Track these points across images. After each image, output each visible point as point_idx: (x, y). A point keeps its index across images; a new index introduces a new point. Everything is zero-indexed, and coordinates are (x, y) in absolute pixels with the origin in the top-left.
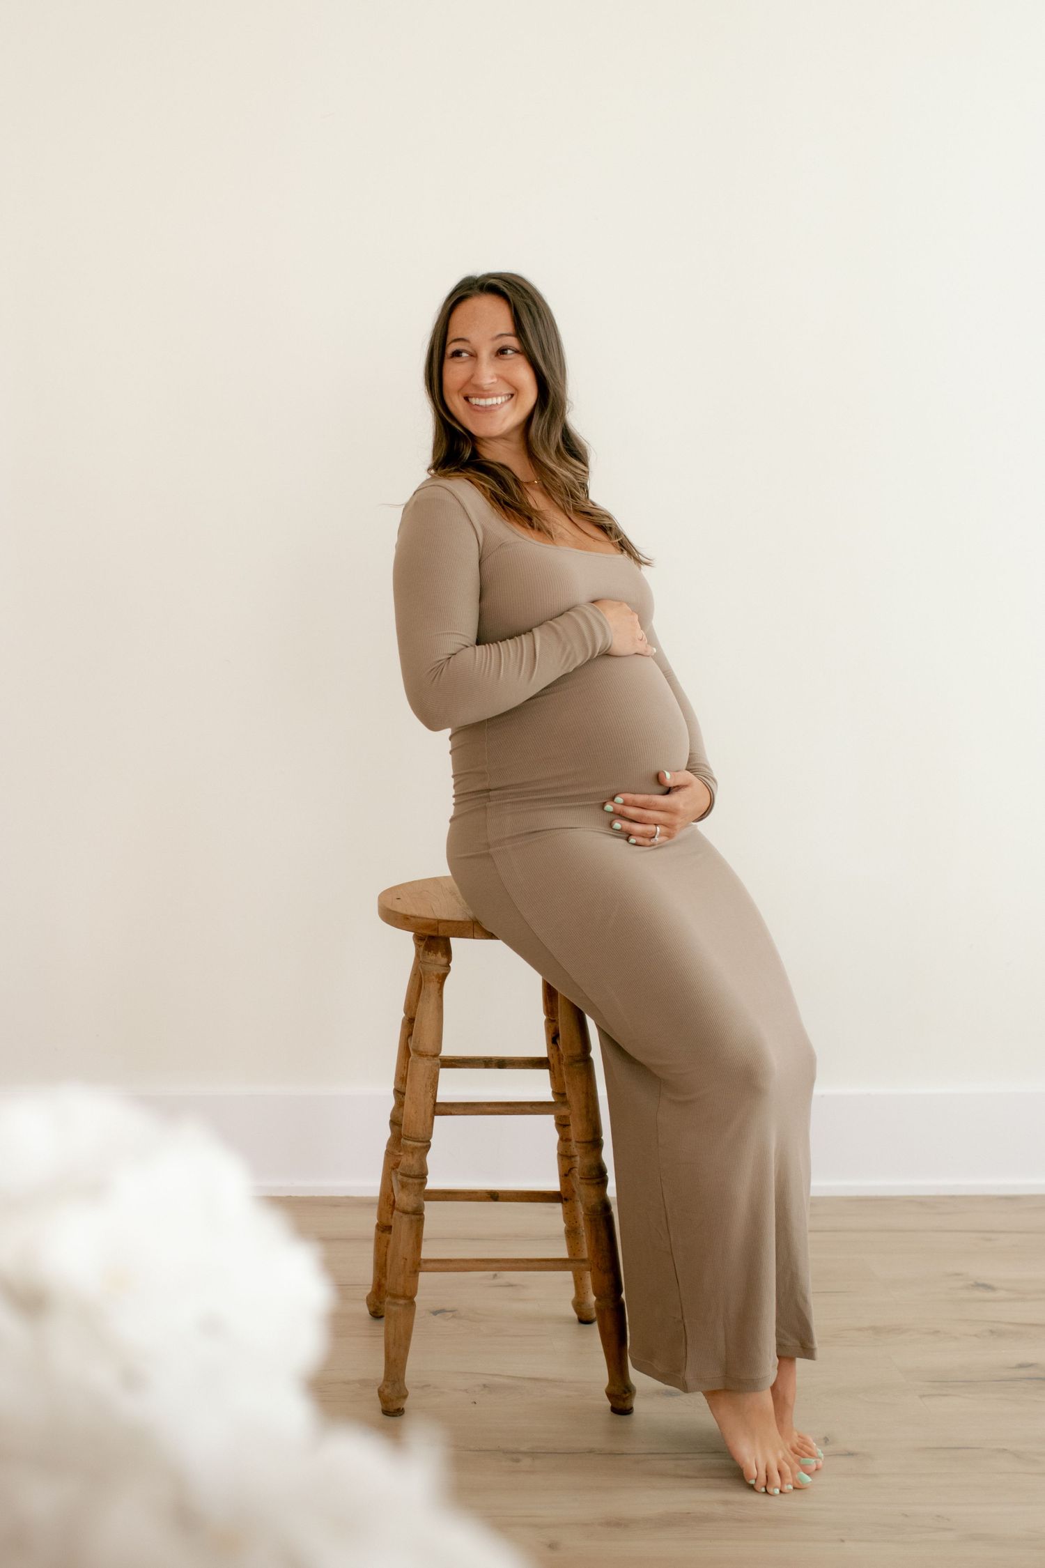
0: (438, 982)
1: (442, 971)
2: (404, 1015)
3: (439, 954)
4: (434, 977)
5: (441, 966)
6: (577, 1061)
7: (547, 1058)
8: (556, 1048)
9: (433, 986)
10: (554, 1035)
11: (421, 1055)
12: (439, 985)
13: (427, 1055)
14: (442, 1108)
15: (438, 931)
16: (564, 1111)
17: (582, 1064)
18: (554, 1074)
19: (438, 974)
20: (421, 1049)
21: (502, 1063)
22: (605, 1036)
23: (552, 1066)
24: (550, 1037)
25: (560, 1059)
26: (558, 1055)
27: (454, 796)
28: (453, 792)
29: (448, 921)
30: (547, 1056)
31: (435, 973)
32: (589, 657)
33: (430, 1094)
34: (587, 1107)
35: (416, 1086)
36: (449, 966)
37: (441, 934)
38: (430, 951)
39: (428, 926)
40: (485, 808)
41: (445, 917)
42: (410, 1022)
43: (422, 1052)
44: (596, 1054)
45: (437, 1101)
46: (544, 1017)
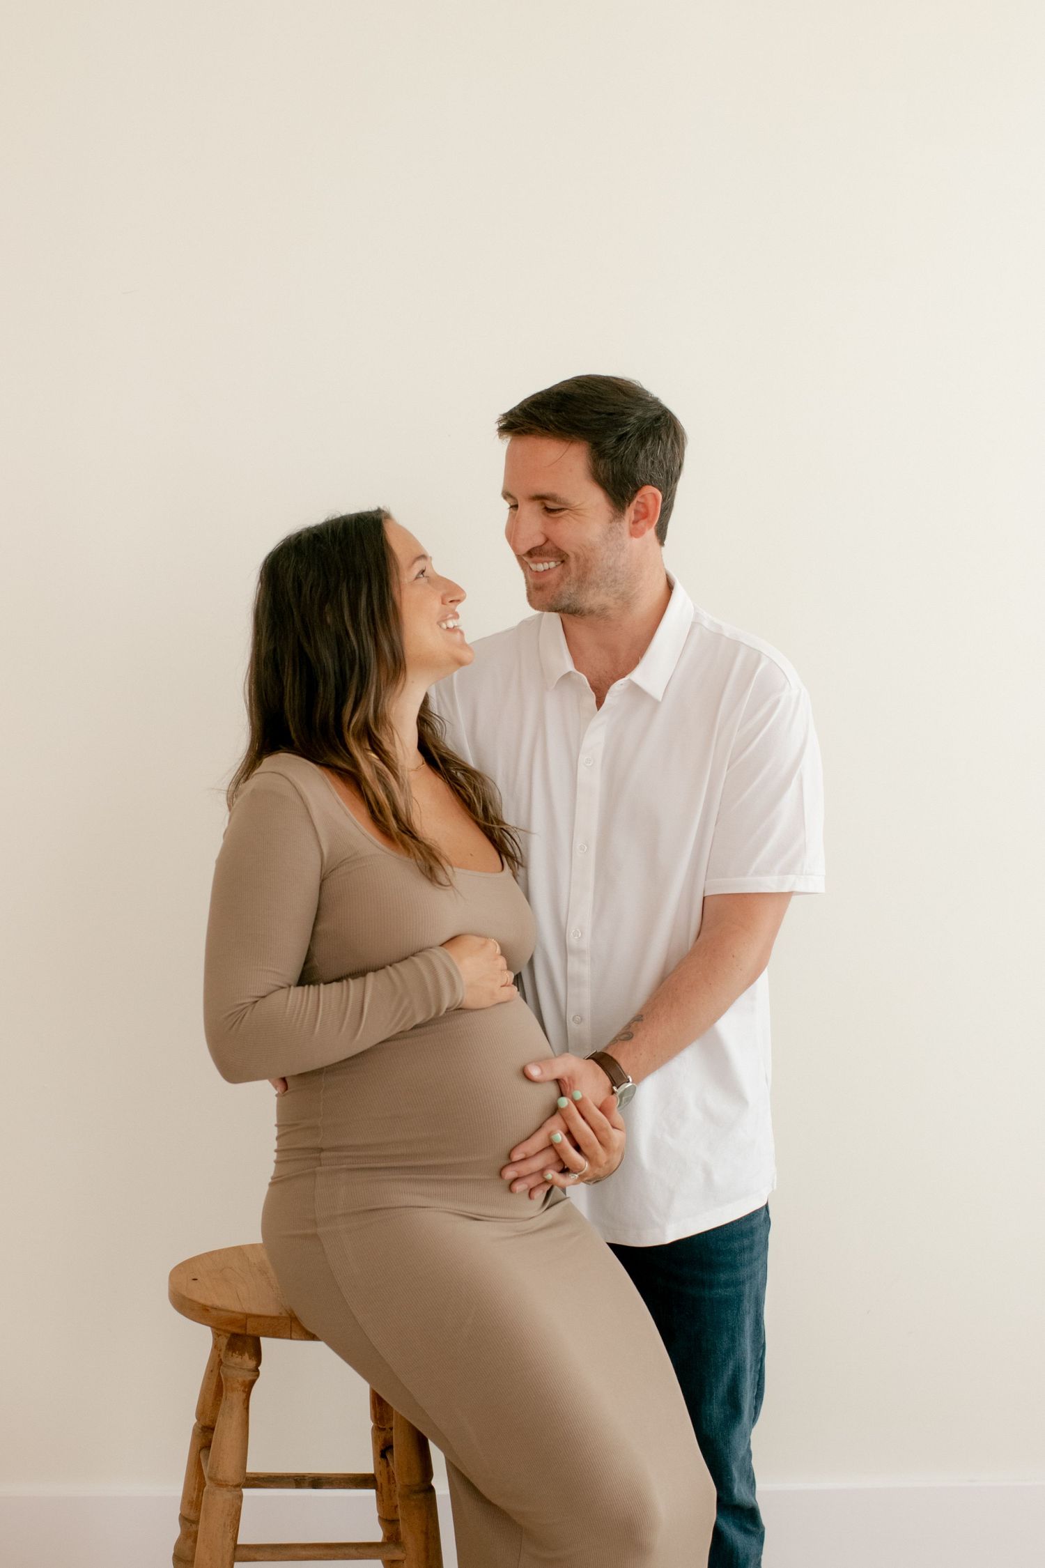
0: (244, 1391)
1: (249, 1378)
2: (196, 1421)
3: (246, 1356)
4: (237, 1385)
5: (249, 1370)
6: (416, 1492)
7: (373, 1476)
8: (385, 1464)
9: (236, 1397)
10: (382, 1448)
11: (220, 1484)
12: (245, 1395)
13: (227, 1485)
14: (245, 1552)
15: (246, 1329)
16: (397, 1554)
17: (421, 1496)
18: (382, 1496)
19: (244, 1381)
20: (219, 1477)
21: (317, 1482)
22: (455, 1473)
23: (379, 1484)
24: (379, 1451)
25: (390, 1478)
26: (388, 1473)
27: (276, 1151)
28: (275, 1145)
29: (259, 1316)
30: (373, 1472)
31: (240, 1380)
32: (433, 1014)
33: (230, 1535)
34: (427, 1550)
35: (211, 1524)
36: (258, 1371)
37: (250, 1332)
38: (234, 1351)
39: (232, 1322)
40: (314, 1174)
41: (255, 1310)
42: (205, 1435)
43: (221, 1481)
44: (441, 1484)
45: (239, 1543)
46: (371, 1424)
